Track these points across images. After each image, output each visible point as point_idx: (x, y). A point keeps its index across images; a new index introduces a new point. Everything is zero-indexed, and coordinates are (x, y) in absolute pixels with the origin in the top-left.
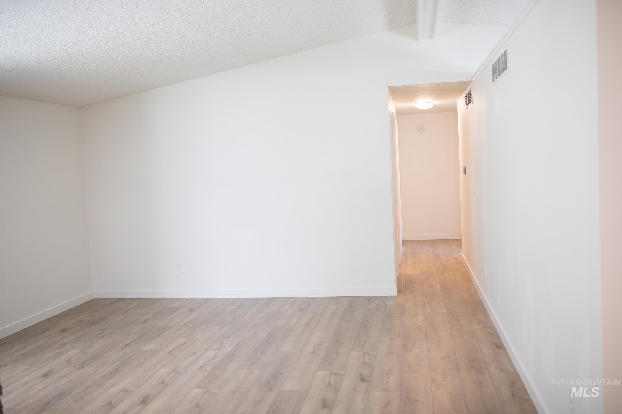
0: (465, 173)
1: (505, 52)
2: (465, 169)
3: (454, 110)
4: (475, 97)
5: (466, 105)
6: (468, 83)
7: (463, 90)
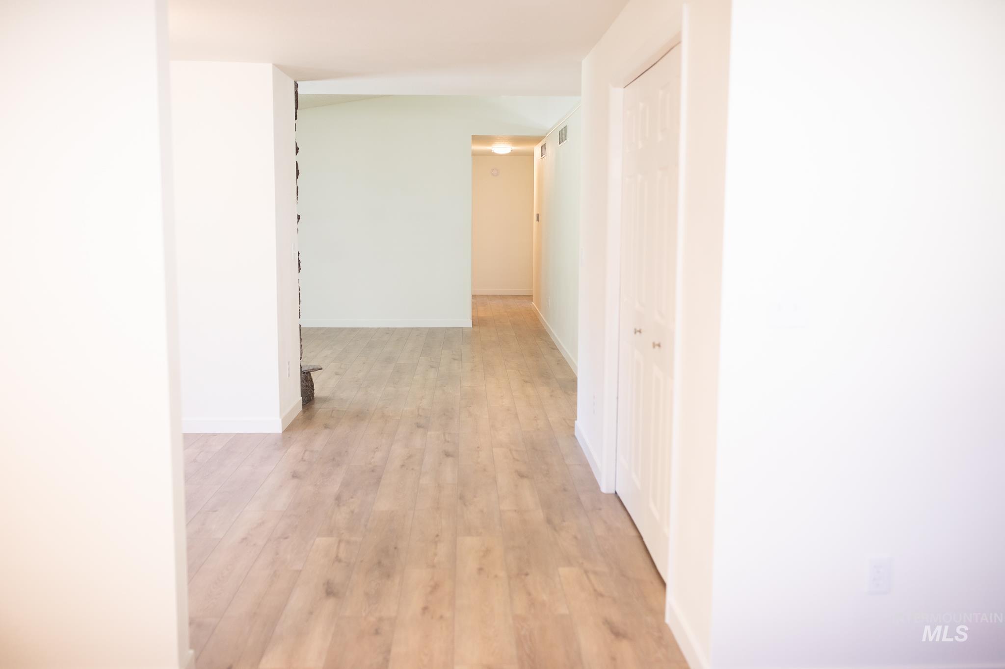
0: (538, 220)
1: (566, 126)
2: (538, 216)
3: (531, 155)
4: (548, 149)
5: (542, 156)
6: (543, 137)
7: (540, 141)
